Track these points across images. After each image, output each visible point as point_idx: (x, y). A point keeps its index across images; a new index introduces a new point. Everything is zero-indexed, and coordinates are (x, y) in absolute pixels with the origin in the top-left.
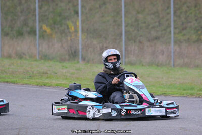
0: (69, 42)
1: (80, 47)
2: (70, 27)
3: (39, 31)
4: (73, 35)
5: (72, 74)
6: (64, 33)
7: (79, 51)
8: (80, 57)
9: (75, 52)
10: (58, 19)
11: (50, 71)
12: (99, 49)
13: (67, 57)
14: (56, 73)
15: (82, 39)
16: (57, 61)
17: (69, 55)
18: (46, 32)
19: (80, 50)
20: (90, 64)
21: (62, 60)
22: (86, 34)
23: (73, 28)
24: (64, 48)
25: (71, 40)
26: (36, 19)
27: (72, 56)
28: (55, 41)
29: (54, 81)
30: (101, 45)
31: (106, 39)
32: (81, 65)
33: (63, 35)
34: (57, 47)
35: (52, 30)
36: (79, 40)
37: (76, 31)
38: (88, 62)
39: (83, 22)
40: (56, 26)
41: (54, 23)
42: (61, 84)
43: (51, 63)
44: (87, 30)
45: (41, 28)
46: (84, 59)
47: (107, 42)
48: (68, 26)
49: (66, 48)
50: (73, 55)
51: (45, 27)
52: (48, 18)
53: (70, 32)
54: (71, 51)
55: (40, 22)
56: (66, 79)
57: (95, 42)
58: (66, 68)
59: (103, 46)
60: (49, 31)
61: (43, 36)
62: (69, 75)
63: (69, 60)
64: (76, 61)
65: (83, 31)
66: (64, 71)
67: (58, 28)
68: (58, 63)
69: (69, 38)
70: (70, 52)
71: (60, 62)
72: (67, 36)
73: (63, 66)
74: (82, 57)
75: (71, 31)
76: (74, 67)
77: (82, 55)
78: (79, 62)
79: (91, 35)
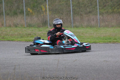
0: (42, 17)
1: (48, 19)
2: (42, 8)
3: (25, 11)
4: (44, 13)
5: (44, 34)
7: (48, 21)
8: (49, 24)
9: (46, 22)
10: (36, 4)
11: (32, 33)
14: (35, 34)
15: (49, 14)
17: (42, 24)
18: (29, 12)
21: (39, 27)
22: (51, 12)
23: (44, 9)
24: (40, 20)
25: (43, 15)
26: (23, 5)
27: (44, 24)
28: (35, 16)
30: (59, 17)
31: (62, 14)
33: (39, 13)
34: (35, 20)
35: (32, 10)
36: (47, 15)
37: (46, 11)
40: (35, 9)
41: (34, 7)
43: (33, 29)
44: (52, 9)
45: (27, 10)
47: (63, 16)
49: (41, 20)
51: (29, 9)
52: (30, 4)
55: (25, 6)
57: (56, 16)
58: (41, 31)
60: (31, 11)
61: (28, 14)
62: (43, 35)
63: (42, 26)
64: (46, 27)
65: (49, 10)
66: (40, 33)
67: (36, 9)
68: (36, 28)
70: (43, 22)
71: (37, 28)
72: (41, 14)
73: (39, 30)
74: (50, 25)
75: (43, 11)
76: (45, 30)
77: (50, 24)
78: (48, 27)
79: (54, 12)
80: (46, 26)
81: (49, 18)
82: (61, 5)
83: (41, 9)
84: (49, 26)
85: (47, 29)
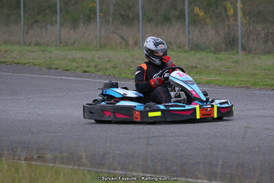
1: (240, 34)
2: (228, 9)
3: (189, 14)
4: (232, 19)
5: (227, 68)
6: (221, 17)
7: (238, 39)
8: (240, 46)
9: (233, 41)
11: (200, 64)
12: (263, 35)
13: (223, 46)
14: (208, 68)
16: (210, 52)
17: (226, 45)
18: (198, 16)
19: (240, 38)
20: (251, 56)
21: (217, 50)
22: (248, 18)
23: (232, 10)
24: (220, 35)
25: (228, 25)
27: (229, 46)
28: (210, 27)
29: (204, 78)
30: (266, 30)
32: (241, 56)
33: (220, 19)
34: (210, 34)
35: (205, 13)
36: (238, 26)
37: (235, 14)
38: (250, 52)
40: (211, 9)
41: (209, 5)
42: (213, 80)
43: (204, 54)
44: (249, 12)
45: (193, 10)
46: (244, 49)
49: (223, 36)
50: (231, 44)
51: (197, 10)
53: (228, 16)
54: (229, 38)
56: (220, 74)
57: (259, 27)
58: (221, 60)
59: (268, 32)
60: (202, 14)
61: (195, 21)
62: (224, 69)
63: (225, 50)
64: (234, 52)
65: (244, 15)
66: (218, 64)
67: (213, 10)
68: (211, 54)
69: (227, 23)
70: (228, 40)
71: (214, 53)
72: (224, 21)
73: (217, 58)
74: (242, 46)
75: (229, 14)
76: (231, 58)
77: (242, 44)
78: (238, 53)
79: (254, 19)
80: (233, 50)
82: (271, 3)
83: (226, 10)
84: (240, 50)
85: (236, 57)
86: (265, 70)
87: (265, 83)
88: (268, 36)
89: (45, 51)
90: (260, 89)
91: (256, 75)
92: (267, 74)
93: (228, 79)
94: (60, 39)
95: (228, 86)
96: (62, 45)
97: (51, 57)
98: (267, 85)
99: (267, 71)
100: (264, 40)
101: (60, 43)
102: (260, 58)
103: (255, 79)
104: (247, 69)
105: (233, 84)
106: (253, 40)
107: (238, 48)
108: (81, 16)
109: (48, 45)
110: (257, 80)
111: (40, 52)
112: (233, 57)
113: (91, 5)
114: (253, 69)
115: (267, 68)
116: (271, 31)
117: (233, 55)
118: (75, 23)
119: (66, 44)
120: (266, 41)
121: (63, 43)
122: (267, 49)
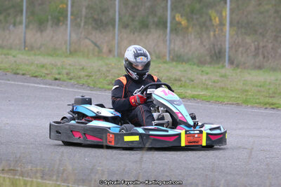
0: (212, 39)
1: (227, 46)
2: (213, 18)
3: (171, 23)
4: (217, 30)
5: (214, 82)
6: (205, 26)
7: (225, 51)
8: (227, 59)
9: (220, 52)
10: (197, 6)
11: (184, 76)
12: (253, 48)
13: (208, 58)
14: (193, 81)
15: (230, 34)
16: (194, 64)
17: (211, 57)
18: (179, 23)
19: (227, 50)
20: (239, 70)
21: (201, 63)
22: (235, 28)
23: (217, 19)
24: (205, 46)
25: (214, 35)
26: (167, 6)
27: (215, 58)
28: (193, 36)
29: (189, 91)
30: (256, 43)
31: (263, 35)
32: (227, 70)
33: (204, 29)
34: (194, 44)
35: (188, 20)
36: (225, 36)
37: (222, 24)
38: (238, 66)
39: (232, 11)
40: (195, 17)
41: (192, 12)
42: (199, 95)
43: (186, 66)
44: (238, 22)
45: (173, 18)
46: (231, 62)
47: (265, 40)
48: (210, 17)
49: (207, 47)
50: (217, 56)
51: (178, 18)
52: (184, 5)
53: (213, 26)
54: (214, 49)
55: (172, 10)
56: (207, 89)
57: (248, 40)
58: (207, 74)
59: (258, 45)
60: (184, 22)
61: (176, 29)
62: (210, 83)
63: (210, 63)
64: (220, 65)
65: (231, 24)
66: (204, 78)
67: (197, 19)
68: (195, 67)
69: (212, 33)
70: (213, 52)
71: (198, 66)
72: (209, 31)
73: (202, 71)
74: (229, 60)
75: (214, 23)
76: (217, 72)
77: (229, 57)
78: (224, 66)
79: (243, 30)
80: (219, 63)
81: (229, 44)
82: (261, 13)
83: (211, 20)
84: (227, 64)
85: (223, 71)
86: (257, 86)
87: (257, 101)
88: (258, 49)
89: (8, 54)
90: (252, 107)
91: (247, 91)
92: (259, 91)
93: (215, 94)
94: (25, 42)
95: (216, 102)
96: (26, 49)
97: (15, 62)
98: (260, 103)
99: (259, 88)
100: (254, 54)
101: (25, 46)
102: (249, 73)
103: (247, 95)
104: (237, 85)
105: (221, 100)
106: (242, 53)
107: (225, 62)
108: (50, 17)
109: (11, 48)
110: (248, 97)
111: (3, 56)
112: (220, 70)
113: (61, 6)
114: (244, 84)
115: (259, 84)
116: (261, 44)
117: (219, 68)
118: (41, 25)
119: (32, 48)
120: (256, 55)
121: (27, 47)
122: (257, 64)
